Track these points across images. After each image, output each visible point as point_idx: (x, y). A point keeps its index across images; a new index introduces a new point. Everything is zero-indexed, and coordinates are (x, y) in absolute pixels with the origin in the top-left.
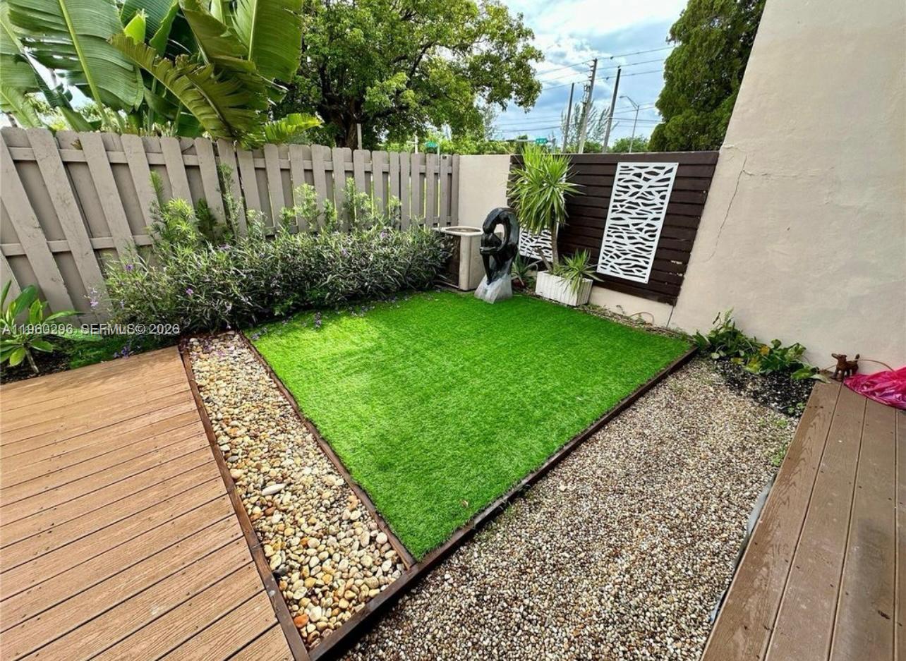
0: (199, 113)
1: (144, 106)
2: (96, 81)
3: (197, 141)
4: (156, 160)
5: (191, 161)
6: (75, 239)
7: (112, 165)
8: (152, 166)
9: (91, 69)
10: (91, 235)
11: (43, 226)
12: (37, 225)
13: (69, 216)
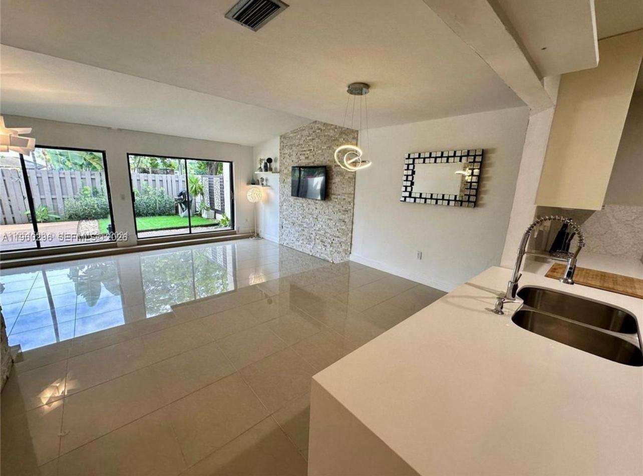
0: (97, 166)
1: (83, 164)
2: (72, 158)
3: (96, 173)
4: (83, 177)
5: (93, 177)
6: (58, 195)
7: (71, 178)
8: (82, 178)
9: (71, 156)
10: (63, 194)
11: (51, 191)
12: (50, 190)
13: (58, 190)
